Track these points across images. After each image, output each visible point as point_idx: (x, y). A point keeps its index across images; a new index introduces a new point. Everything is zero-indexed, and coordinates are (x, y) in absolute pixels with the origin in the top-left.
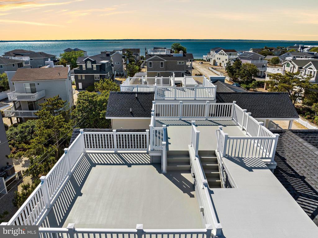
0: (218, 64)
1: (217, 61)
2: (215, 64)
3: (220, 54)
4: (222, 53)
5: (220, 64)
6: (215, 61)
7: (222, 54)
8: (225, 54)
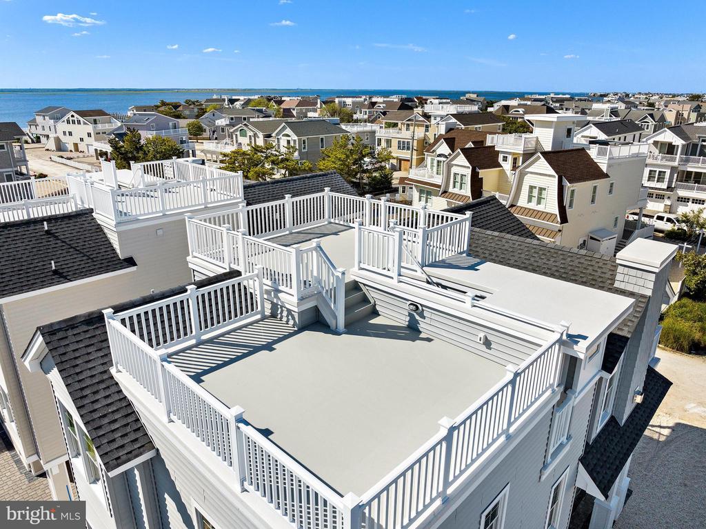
0: (71, 147)
1: (64, 139)
2: (60, 147)
3: (68, 122)
4: (73, 119)
5: (76, 145)
6: (58, 140)
7: (74, 122)
8: (82, 122)
